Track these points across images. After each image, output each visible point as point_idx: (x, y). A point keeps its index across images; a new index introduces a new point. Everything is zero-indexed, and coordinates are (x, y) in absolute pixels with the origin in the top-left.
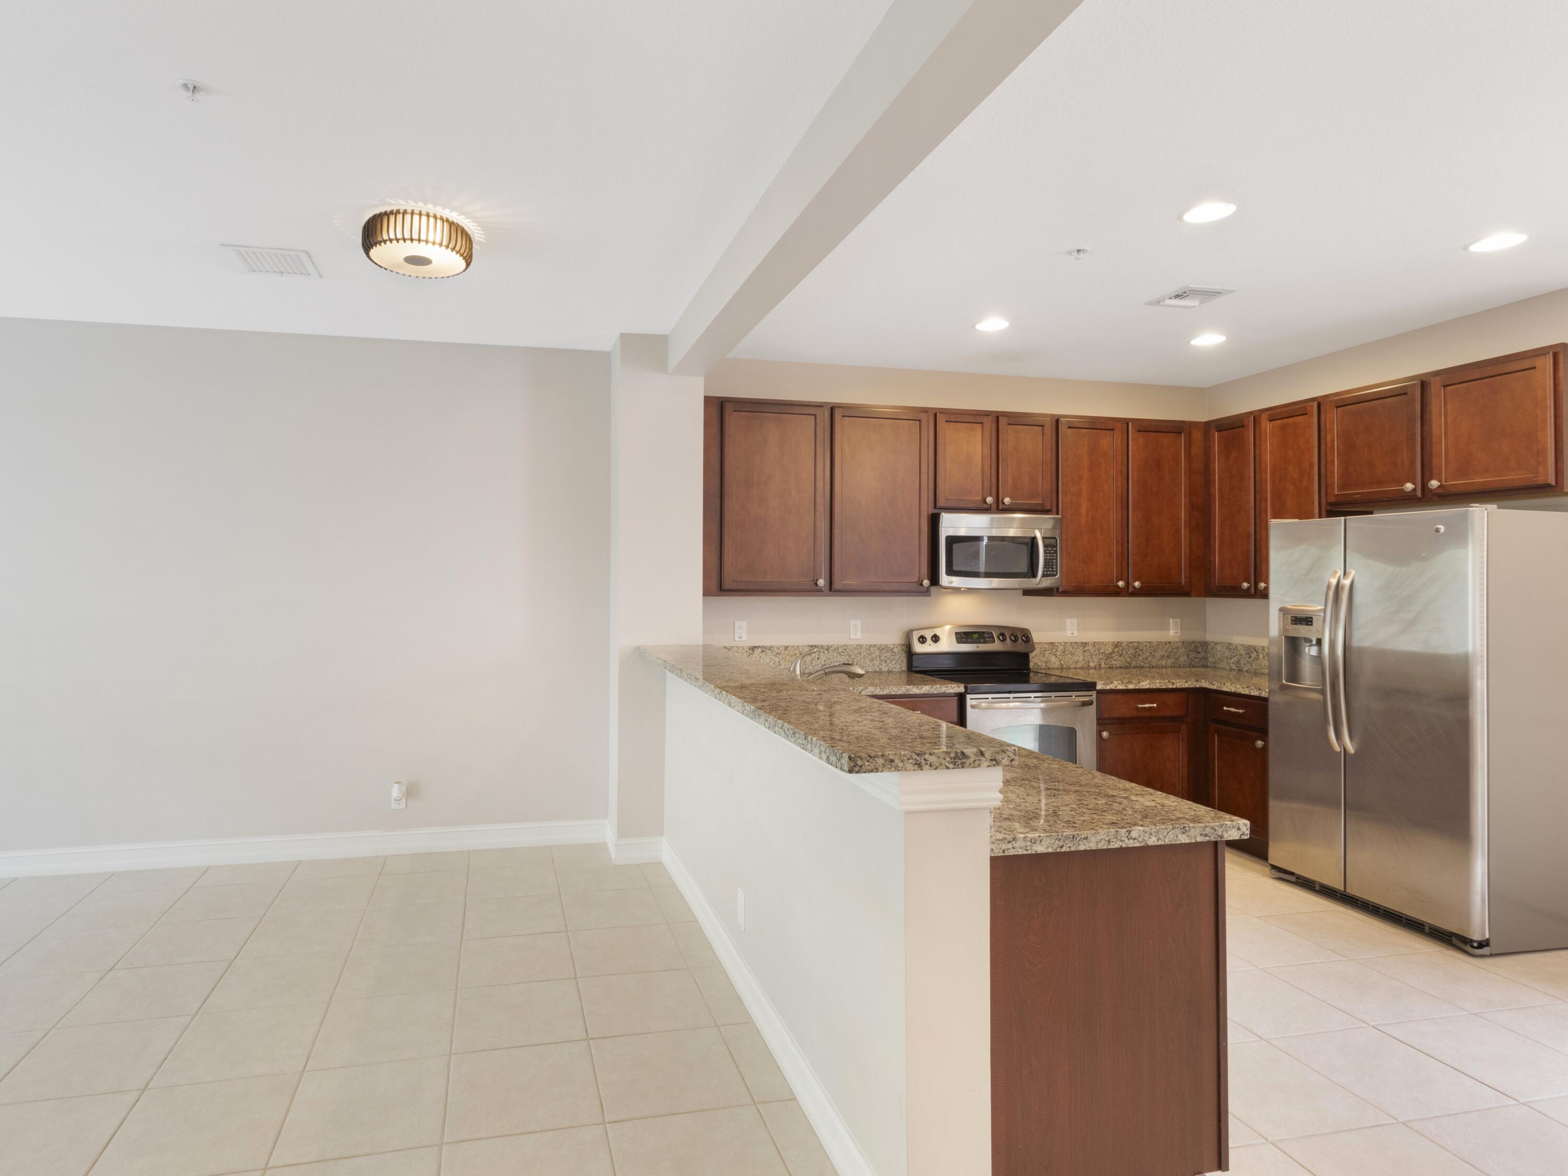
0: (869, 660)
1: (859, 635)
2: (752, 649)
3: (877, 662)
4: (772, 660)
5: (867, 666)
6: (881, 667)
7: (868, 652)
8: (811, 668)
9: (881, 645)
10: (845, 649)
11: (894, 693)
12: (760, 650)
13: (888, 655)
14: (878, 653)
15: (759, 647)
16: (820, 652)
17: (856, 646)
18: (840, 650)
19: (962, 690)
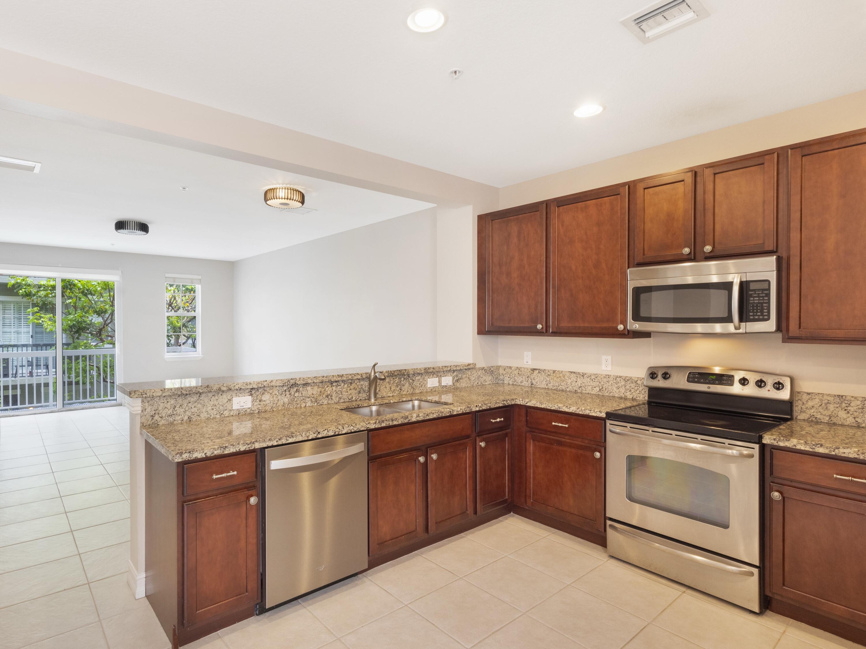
0: (616, 387)
1: (609, 368)
2: (533, 370)
3: (622, 390)
4: (545, 379)
5: (614, 392)
6: (626, 394)
7: (615, 381)
9: (627, 377)
10: (597, 377)
11: (549, 408)
12: (537, 371)
13: (633, 385)
14: (623, 383)
15: (537, 369)
16: (578, 377)
17: (605, 376)
18: (593, 377)
19: (603, 415)
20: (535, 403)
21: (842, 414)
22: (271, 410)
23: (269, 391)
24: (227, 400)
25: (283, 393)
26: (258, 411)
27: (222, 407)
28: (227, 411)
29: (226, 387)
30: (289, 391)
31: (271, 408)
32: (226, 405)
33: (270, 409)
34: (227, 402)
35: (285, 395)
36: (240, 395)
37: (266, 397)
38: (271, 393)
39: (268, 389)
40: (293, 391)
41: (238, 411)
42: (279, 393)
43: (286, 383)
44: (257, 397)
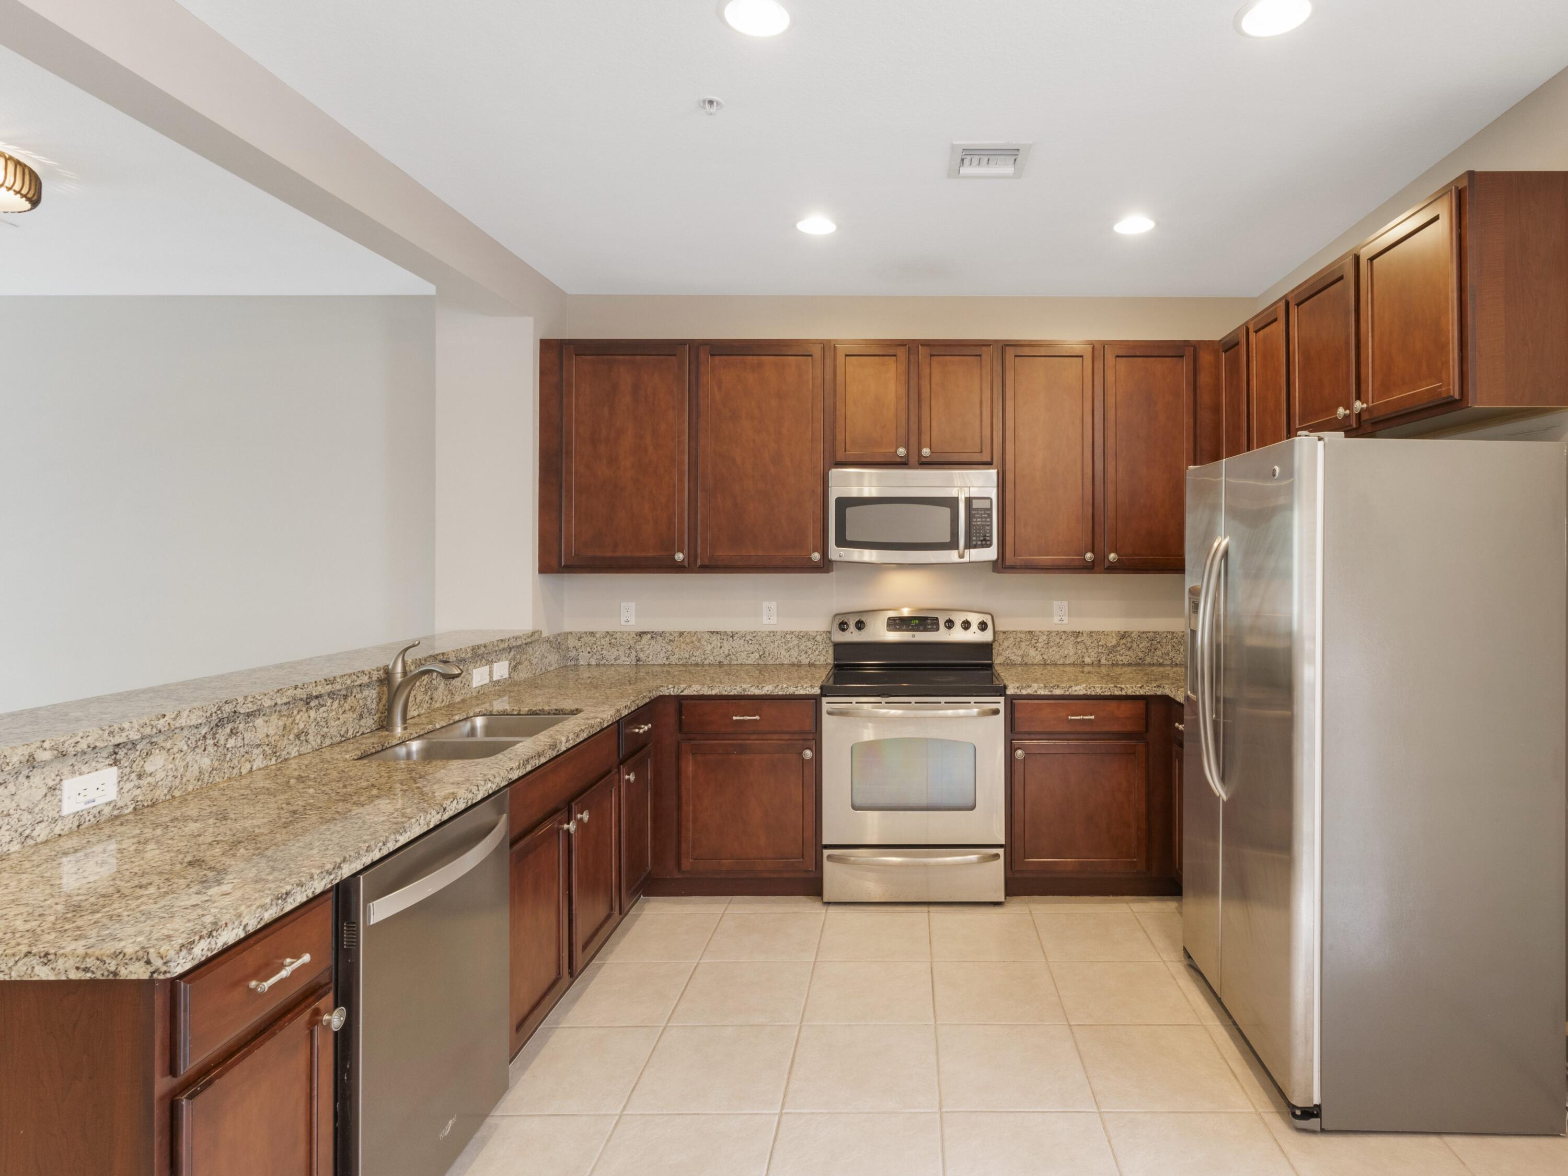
0: (785, 650)
1: (774, 620)
2: (640, 635)
3: (794, 653)
4: (664, 648)
5: (782, 657)
6: (800, 658)
7: (783, 641)
8: (711, 658)
9: (801, 632)
10: (754, 637)
12: (649, 636)
13: (809, 644)
14: (796, 642)
15: (648, 632)
16: (723, 639)
17: (768, 633)
18: (748, 638)
19: (817, 691)
20: (699, 688)
21: (1032, 652)
22: (168, 797)
23: (163, 745)
24: (44, 790)
25: (199, 743)
26: (134, 805)
27: (30, 816)
28: (43, 825)
29: (52, 748)
30: (214, 738)
31: (169, 792)
32: (40, 807)
33: (165, 795)
34: (46, 795)
35: (204, 750)
36: (85, 768)
37: (157, 763)
38: (169, 750)
39: (160, 739)
40: (222, 734)
41: (77, 818)
42: (188, 746)
43: (214, 715)
44: (131, 767)
